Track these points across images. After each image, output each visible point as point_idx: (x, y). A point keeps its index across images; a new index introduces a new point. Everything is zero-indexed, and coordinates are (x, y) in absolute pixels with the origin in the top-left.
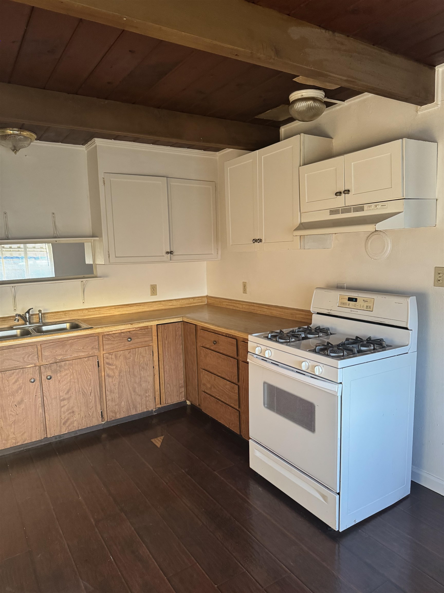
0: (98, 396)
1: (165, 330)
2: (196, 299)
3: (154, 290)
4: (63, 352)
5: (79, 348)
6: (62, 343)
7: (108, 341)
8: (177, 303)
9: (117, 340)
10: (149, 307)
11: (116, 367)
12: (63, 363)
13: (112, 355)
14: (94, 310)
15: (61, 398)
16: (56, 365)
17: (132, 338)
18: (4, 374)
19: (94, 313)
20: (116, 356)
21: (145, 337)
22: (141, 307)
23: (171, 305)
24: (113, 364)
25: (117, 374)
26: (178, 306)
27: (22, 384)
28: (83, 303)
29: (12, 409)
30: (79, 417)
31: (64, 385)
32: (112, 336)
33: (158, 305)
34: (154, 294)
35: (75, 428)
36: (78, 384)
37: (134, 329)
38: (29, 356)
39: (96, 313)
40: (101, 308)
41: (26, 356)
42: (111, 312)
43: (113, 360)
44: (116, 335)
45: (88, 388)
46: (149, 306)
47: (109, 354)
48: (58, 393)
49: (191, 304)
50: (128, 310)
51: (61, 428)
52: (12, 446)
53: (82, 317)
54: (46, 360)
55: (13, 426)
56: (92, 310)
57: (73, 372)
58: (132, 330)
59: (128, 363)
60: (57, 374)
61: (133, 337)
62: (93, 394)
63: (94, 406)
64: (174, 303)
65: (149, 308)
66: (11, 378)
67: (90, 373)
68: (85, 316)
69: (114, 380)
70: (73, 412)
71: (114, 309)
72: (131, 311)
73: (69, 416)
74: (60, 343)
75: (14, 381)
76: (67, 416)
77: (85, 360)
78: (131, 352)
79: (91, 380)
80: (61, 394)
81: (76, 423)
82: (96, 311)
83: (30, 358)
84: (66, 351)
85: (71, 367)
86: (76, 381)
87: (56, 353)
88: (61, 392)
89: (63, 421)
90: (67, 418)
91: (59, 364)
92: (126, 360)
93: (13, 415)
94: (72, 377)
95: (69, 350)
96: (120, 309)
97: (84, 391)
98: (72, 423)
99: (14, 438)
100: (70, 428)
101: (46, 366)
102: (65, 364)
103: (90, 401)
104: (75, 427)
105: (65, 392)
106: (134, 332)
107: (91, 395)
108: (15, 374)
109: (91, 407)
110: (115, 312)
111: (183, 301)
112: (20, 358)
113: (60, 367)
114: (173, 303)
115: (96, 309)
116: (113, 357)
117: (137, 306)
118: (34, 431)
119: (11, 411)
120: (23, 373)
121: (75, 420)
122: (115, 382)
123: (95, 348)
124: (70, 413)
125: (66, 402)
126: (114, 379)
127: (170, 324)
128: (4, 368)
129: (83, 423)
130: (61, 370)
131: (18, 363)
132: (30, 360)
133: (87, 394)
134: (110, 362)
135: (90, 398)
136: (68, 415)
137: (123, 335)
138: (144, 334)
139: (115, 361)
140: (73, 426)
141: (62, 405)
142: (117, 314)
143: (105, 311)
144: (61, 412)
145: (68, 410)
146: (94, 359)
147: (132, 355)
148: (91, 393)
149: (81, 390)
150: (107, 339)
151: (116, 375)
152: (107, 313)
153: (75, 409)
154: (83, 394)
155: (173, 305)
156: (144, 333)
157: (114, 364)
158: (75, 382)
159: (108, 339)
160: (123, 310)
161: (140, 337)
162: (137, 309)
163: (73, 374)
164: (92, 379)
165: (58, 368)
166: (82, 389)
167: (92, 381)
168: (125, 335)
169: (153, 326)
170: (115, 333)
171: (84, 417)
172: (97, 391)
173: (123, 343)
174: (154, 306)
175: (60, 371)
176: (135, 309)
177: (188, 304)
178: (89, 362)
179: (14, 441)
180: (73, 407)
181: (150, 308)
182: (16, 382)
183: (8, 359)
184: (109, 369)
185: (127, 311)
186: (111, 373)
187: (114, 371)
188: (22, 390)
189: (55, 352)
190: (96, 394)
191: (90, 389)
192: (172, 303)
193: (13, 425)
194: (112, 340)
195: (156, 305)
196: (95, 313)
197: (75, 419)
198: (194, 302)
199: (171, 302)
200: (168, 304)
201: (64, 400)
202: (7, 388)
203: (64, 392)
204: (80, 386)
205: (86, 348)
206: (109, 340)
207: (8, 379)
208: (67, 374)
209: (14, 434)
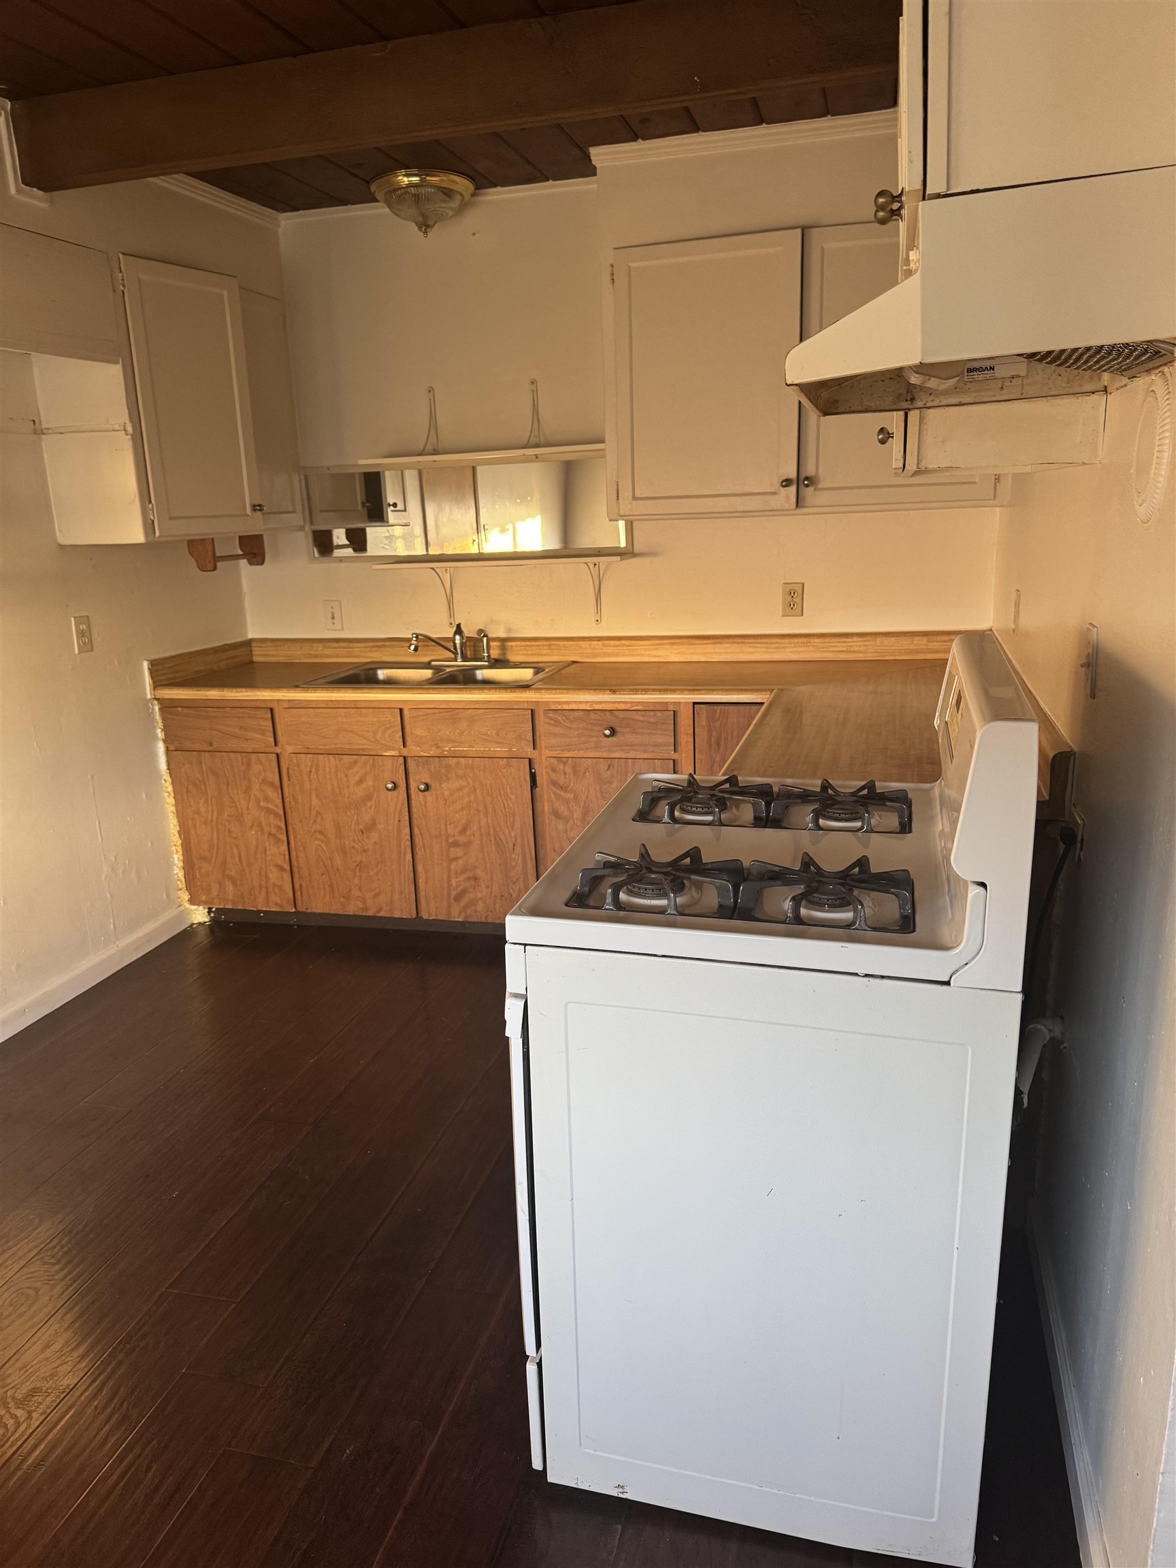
0: (531, 859)
1: (716, 721)
2: (939, 638)
3: (794, 600)
4: (454, 733)
5: (489, 733)
6: (451, 713)
7: (555, 726)
8: (865, 646)
9: (577, 729)
10: (769, 650)
11: (576, 797)
12: (453, 761)
13: (565, 764)
14: (618, 643)
15: (451, 840)
16: (439, 761)
17: (618, 729)
18: (340, 760)
19: (617, 651)
20: (575, 771)
21: (654, 732)
22: (746, 648)
23: (842, 649)
24: (566, 787)
25: (577, 814)
26: (869, 657)
27: (372, 789)
28: (597, 621)
29: (356, 837)
30: (489, 893)
31: (457, 812)
32: (565, 716)
33: (801, 646)
34: (792, 611)
35: (479, 917)
36: (487, 817)
37: (628, 707)
38: (384, 732)
39: (622, 651)
40: (635, 640)
41: (380, 730)
42: (660, 653)
43: (567, 777)
44: (576, 714)
45: (507, 832)
46: (771, 648)
47: (558, 761)
48: (443, 826)
49: (917, 652)
50: (707, 653)
51: (449, 906)
52: (357, 913)
53: (588, 657)
54: (419, 746)
55: (358, 874)
56: (612, 643)
57: (474, 786)
58: (620, 708)
59: (606, 793)
60: (441, 784)
61: (619, 727)
62: (518, 849)
63: (521, 879)
64: (856, 643)
65: (770, 652)
66: (352, 771)
67: (511, 796)
68: (595, 656)
69: (571, 829)
70: (475, 879)
71: (669, 646)
72: (714, 656)
73: (467, 884)
74: (447, 712)
75: (357, 778)
76: (462, 883)
77: (501, 763)
78: (613, 767)
79: (514, 815)
80: (449, 831)
81: (480, 904)
82: (623, 645)
83: (387, 735)
84: (461, 734)
85: (471, 775)
86: (481, 808)
87: (439, 734)
88: (449, 827)
89: (454, 893)
90: (462, 887)
91: (445, 761)
92: (600, 784)
93: (357, 851)
94: (472, 798)
95: (467, 732)
96: (682, 648)
97: (499, 837)
98: (473, 903)
99: (360, 899)
100: (469, 911)
101: (420, 759)
102: (458, 763)
103: (514, 864)
104: (478, 914)
105: (459, 828)
106: (622, 715)
107: (514, 849)
108: (359, 764)
109: (514, 880)
110: (672, 653)
111: (886, 641)
112: (368, 731)
113: (448, 767)
114: (852, 644)
115: (623, 642)
116: (569, 770)
117: (735, 645)
118: (396, 896)
119: (354, 841)
120: (374, 766)
121: (480, 899)
122: (572, 835)
123: (526, 740)
124: (469, 879)
125: (459, 852)
126: (569, 825)
127: (731, 707)
128: (339, 746)
129: (497, 910)
130: (449, 775)
131: (365, 741)
132: (388, 740)
133: (506, 845)
134: (561, 783)
135: (514, 856)
136: (464, 881)
137: (593, 716)
138: (650, 723)
139: (572, 780)
140: (476, 911)
141: (452, 856)
142: (676, 659)
143: (645, 650)
144: (449, 870)
145: (464, 871)
146: (522, 766)
147: (615, 775)
148: (514, 846)
149: (492, 832)
150: (553, 722)
151: (575, 816)
152: (649, 656)
153: (479, 873)
154: (497, 845)
155: (850, 652)
156: (652, 720)
157: (569, 788)
158: (479, 811)
159: (555, 721)
160: (692, 651)
161: (641, 730)
162: (734, 653)
163: (475, 790)
164: (517, 813)
165: (443, 771)
166: (495, 830)
167: (517, 818)
168: (599, 718)
169: (682, 705)
170: (576, 708)
171: (498, 896)
172: (528, 844)
173: (594, 739)
174: (785, 648)
175: (448, 779)
176: (729, 650)
177: (910, 652)
178: (509, 771)
179: (360, 905)
180: (474, 868)
181: (774, 652)
182: (361, 781)
183: (347, 731)
184: (559, 798)
185: (704, 654)
186: (562, 809)
187: (570, 807)
188: (373, 802)
189: (437, 731)
190: (527, 851)
191: (513, 834)
192: (849, 644)
193: (357, 870)
194: (566, 726)
195: (792, 645)
196: (619, 651)
197: (479, 895)
198: (929, 647)
199: (844, 642)
200: (834, 646)
201: (456, 844)
202: (346, 790)
203: (456, 827)
204: (489, 821)
205: (504, 734)
206: (557, 723)
207: (346, 773)
208: (460, 789)
209: (360, 889)
